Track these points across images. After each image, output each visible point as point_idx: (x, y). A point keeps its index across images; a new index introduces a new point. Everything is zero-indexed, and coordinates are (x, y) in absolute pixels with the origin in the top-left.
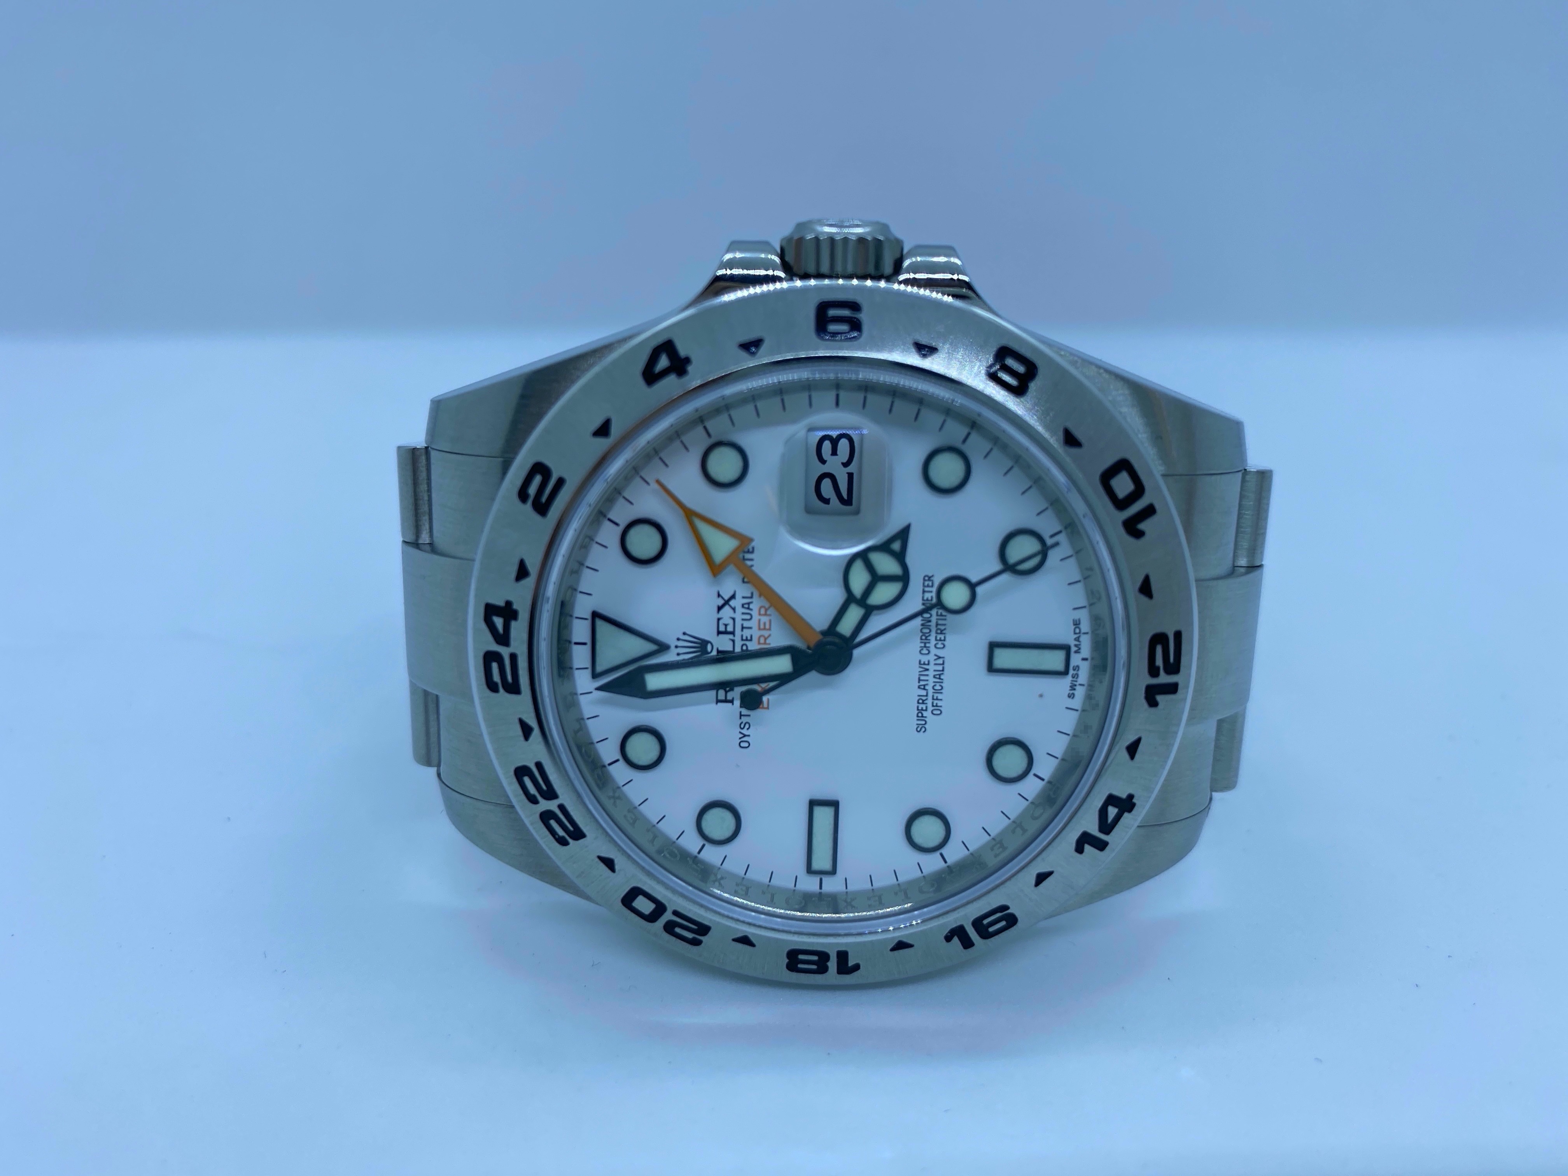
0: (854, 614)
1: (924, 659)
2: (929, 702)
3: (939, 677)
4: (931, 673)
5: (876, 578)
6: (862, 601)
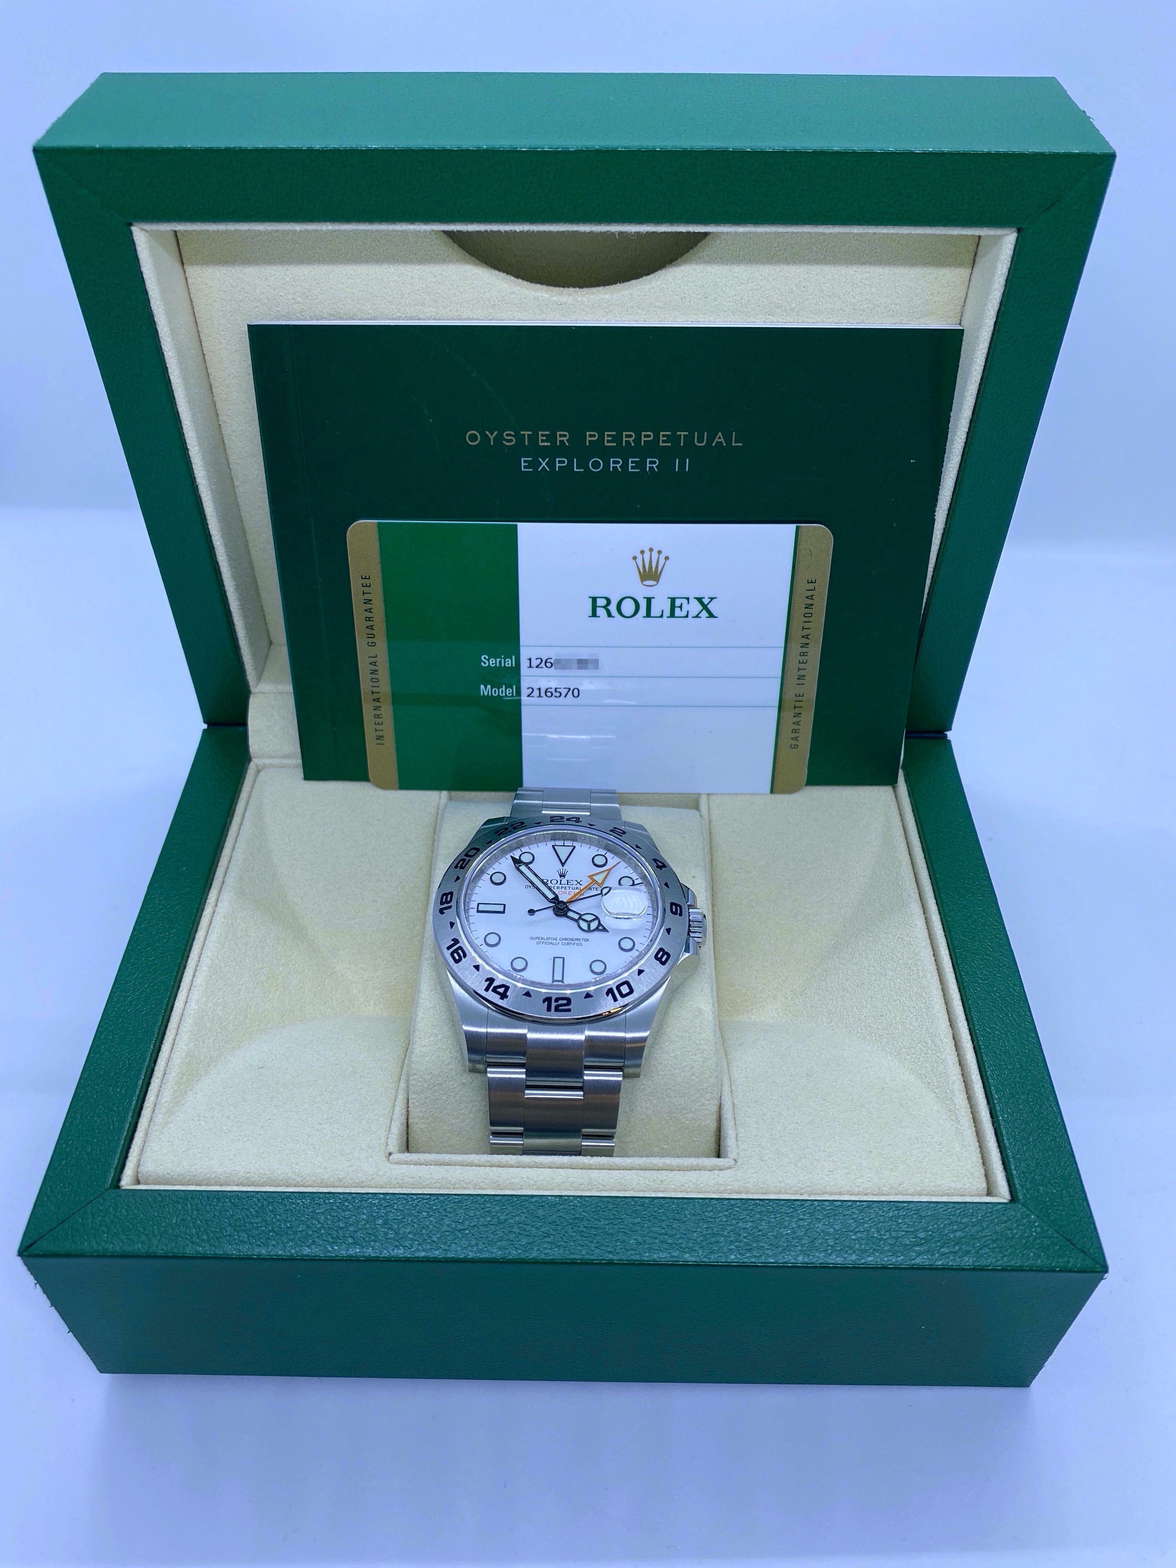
0: (576, 917)
1: (558, 939)
2: (542, 941)
3: (551, 943)
4: (553, 941)
5: (589, 923)
6: (580, 918)
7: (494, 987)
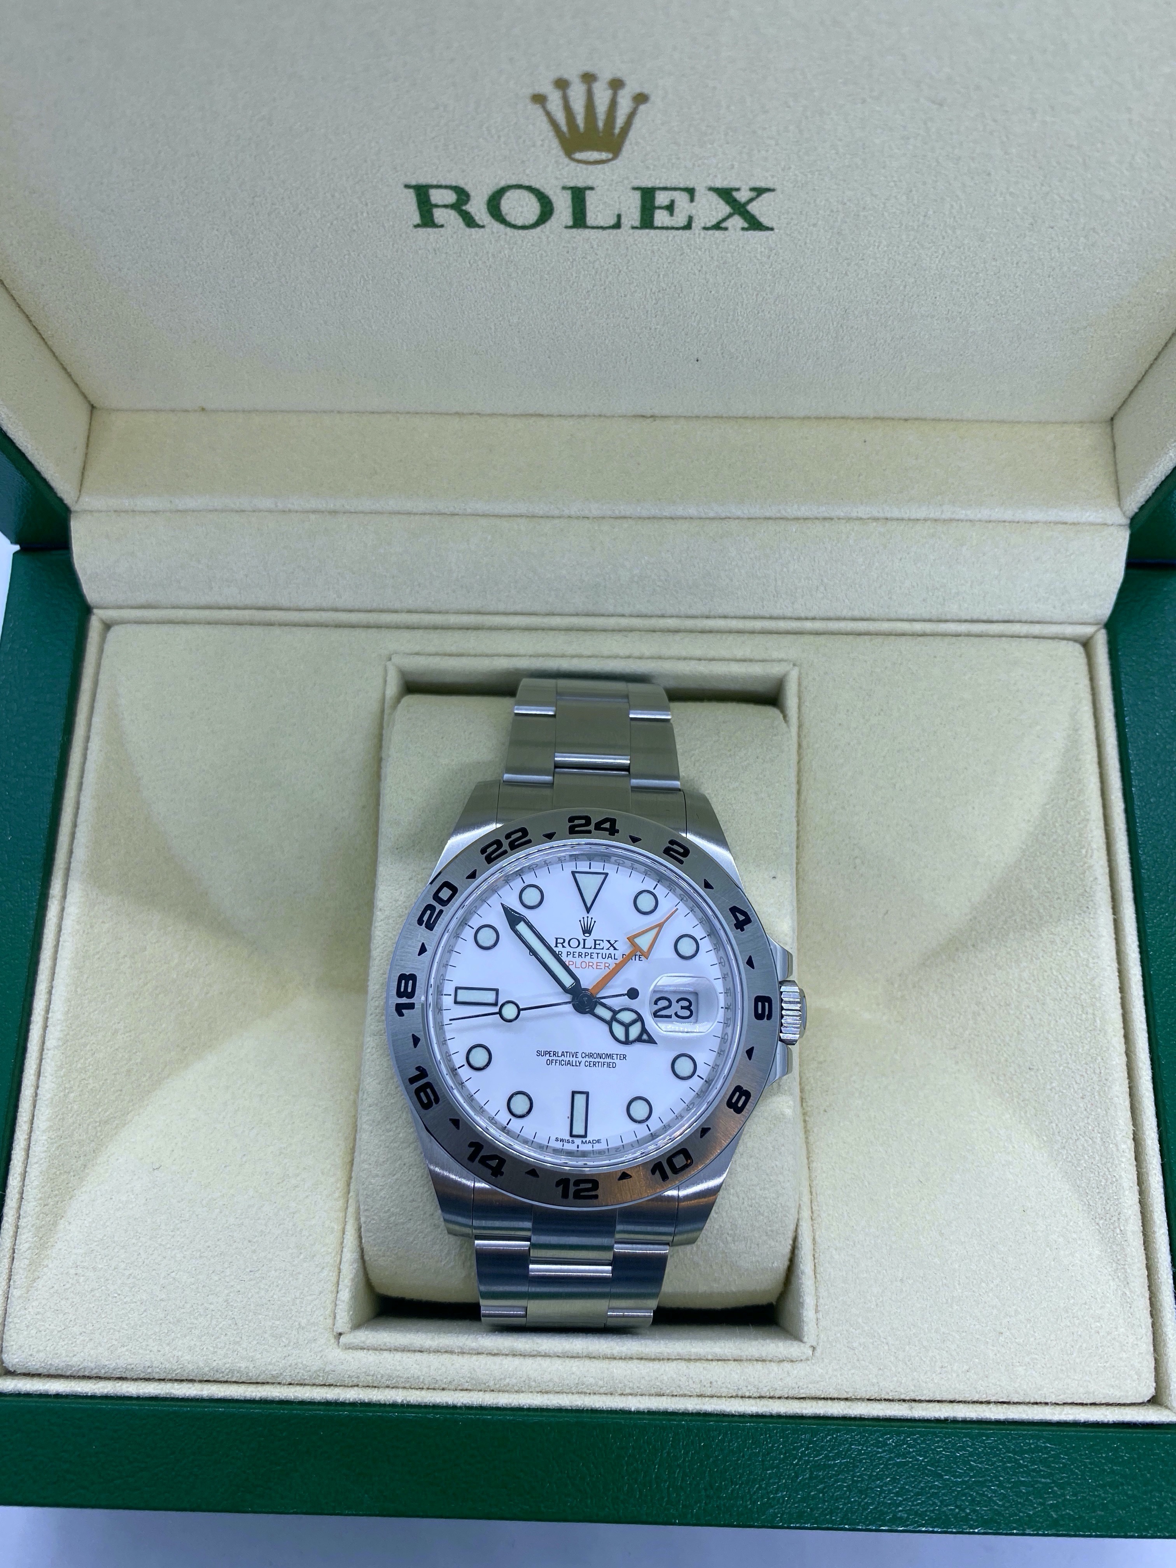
0: (608, 1015)
1: (579, 1055)
2: (555, 1058)
3: (569, 1063)
4: (571, 1059)
5: (627, 1026)
6: (614, 1018)
7: (483, 1157)
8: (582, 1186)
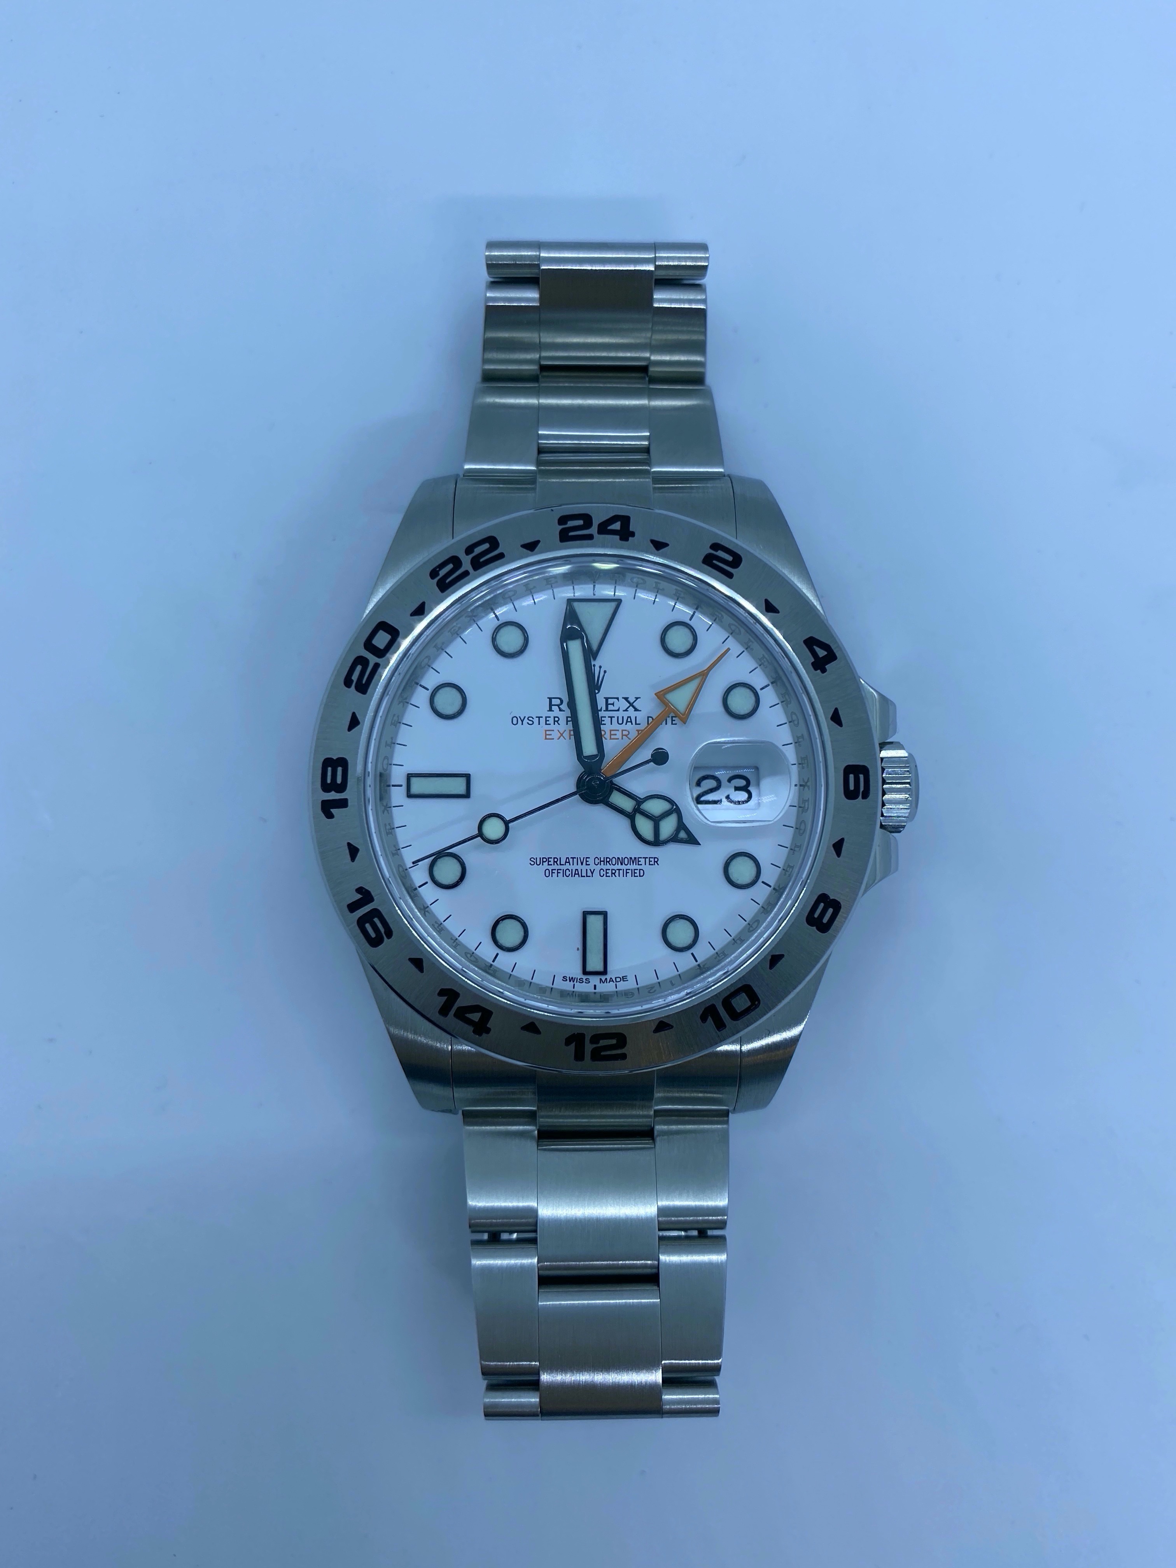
0: (627, 804)
1: (591, 861)
2: (556, 867)
3: (577, 873)
4: (579, 867)
5: (656, 821)
6: (638, 810)
7: (459, 1009)
8: (603, 1043)
